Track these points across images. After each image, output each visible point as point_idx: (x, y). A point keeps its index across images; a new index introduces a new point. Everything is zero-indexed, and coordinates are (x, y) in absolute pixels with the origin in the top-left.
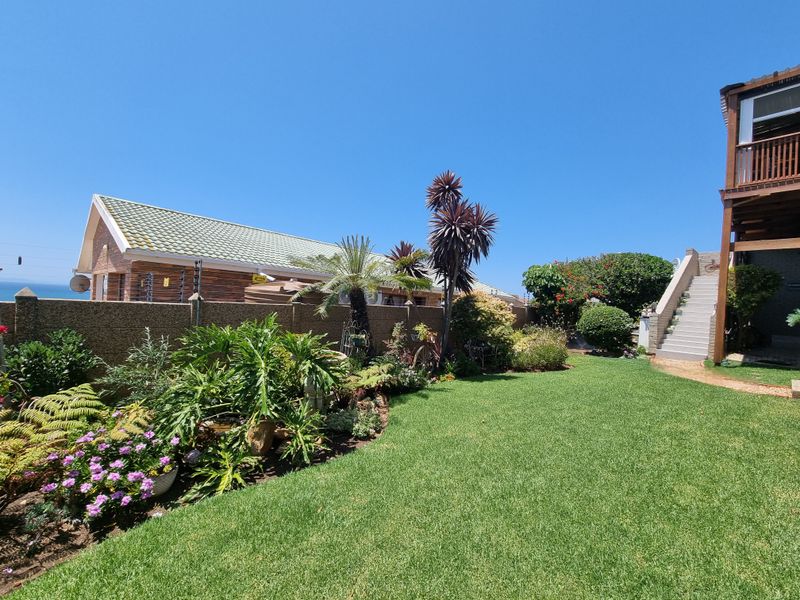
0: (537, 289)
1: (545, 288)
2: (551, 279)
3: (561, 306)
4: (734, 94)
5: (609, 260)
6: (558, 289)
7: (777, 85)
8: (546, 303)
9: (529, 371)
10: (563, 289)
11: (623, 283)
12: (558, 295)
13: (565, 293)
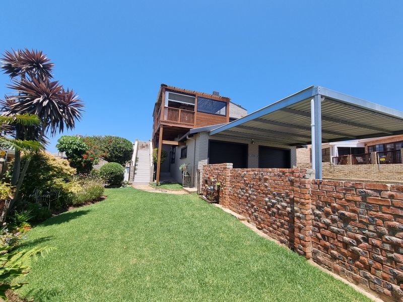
0: (70, 151)
1: (75, 151)
2: (79, 145)
3: (85, 162)
4: (165, 88)
5: (110, 139)
6: (84, 152)
7: (183, 93)
8: (76, 160)
9: (84, 204)
10: (87, 152)
11: (117, 150)
12: (84, 156)
13: (87, 154)
